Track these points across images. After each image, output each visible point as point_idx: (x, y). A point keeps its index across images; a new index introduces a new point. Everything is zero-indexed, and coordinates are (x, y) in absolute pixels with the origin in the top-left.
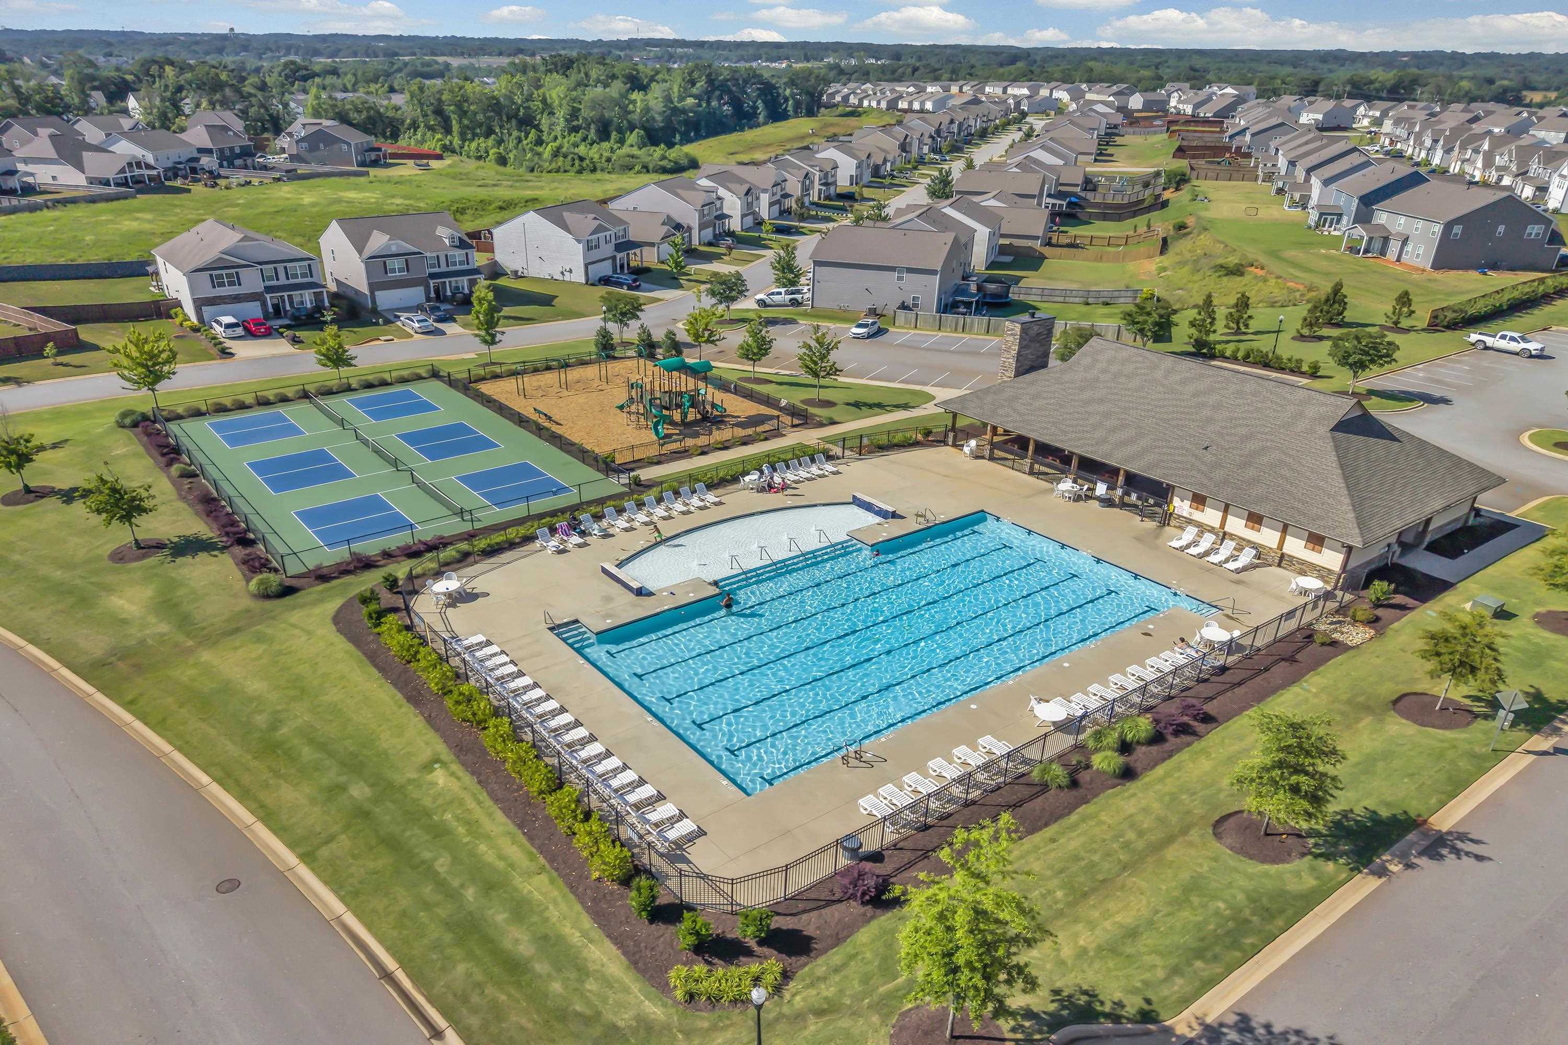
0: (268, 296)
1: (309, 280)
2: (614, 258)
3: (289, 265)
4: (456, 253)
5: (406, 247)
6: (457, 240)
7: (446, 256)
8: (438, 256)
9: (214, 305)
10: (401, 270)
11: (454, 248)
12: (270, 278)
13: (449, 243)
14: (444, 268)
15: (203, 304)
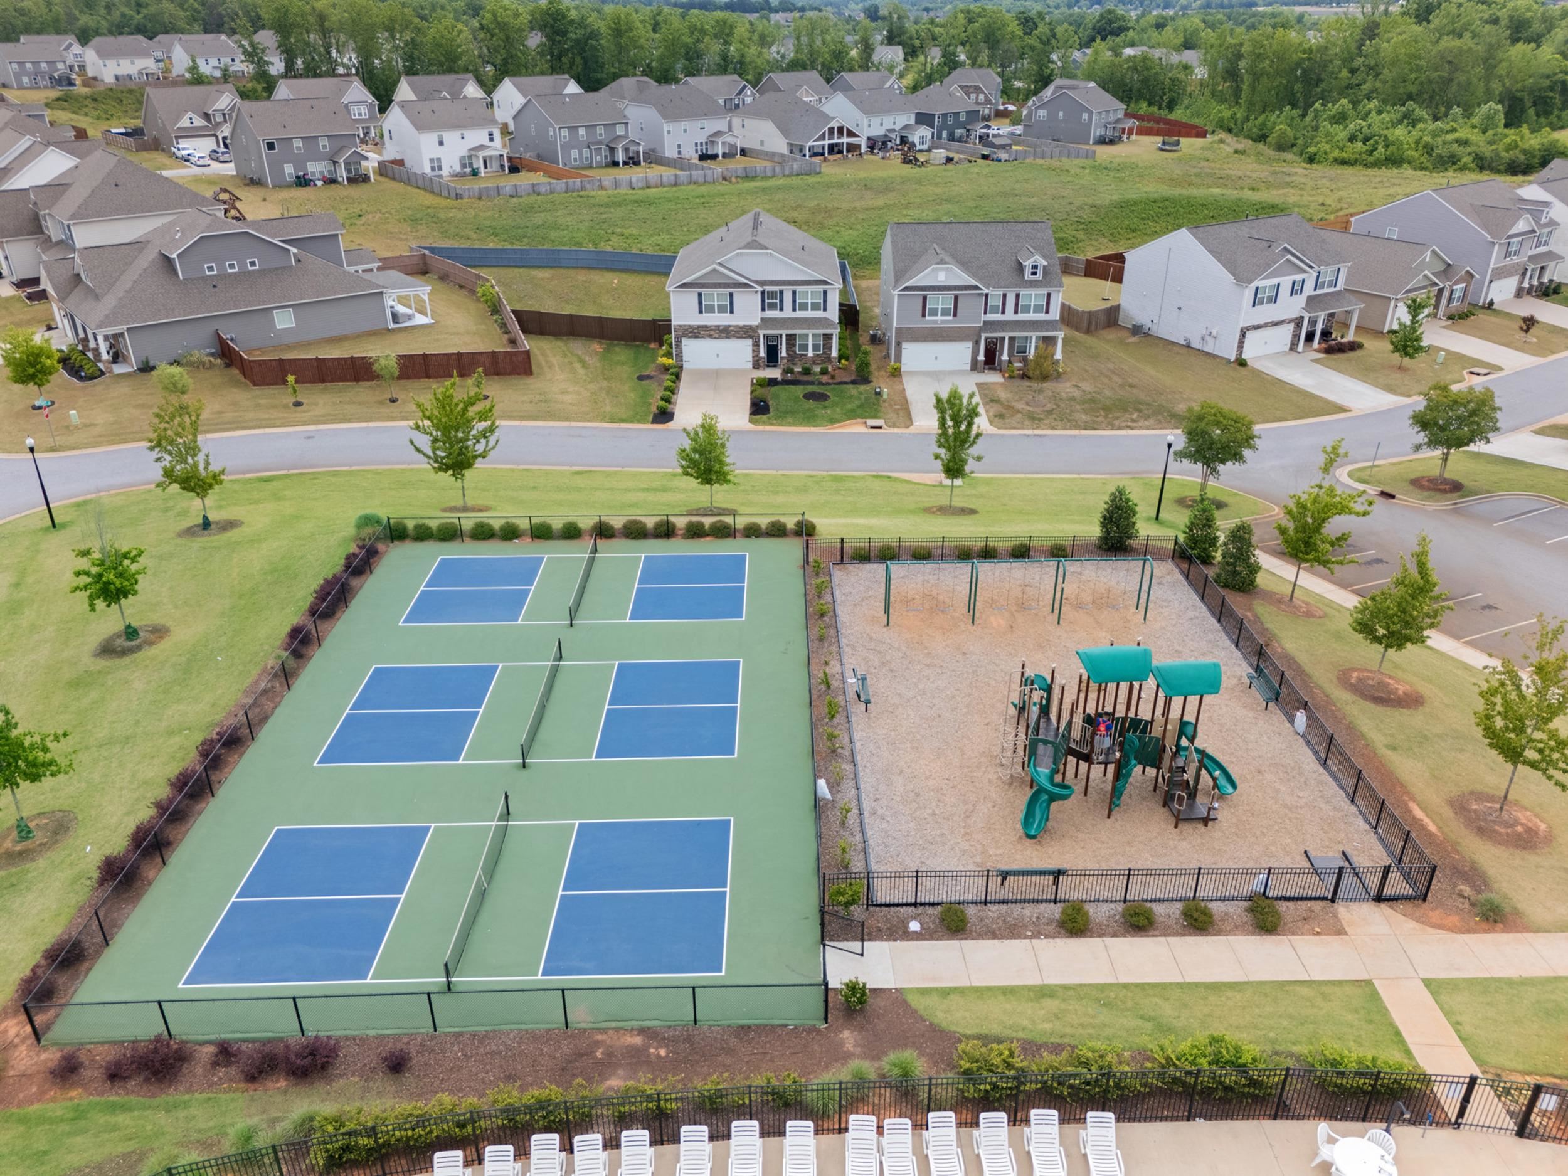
0: (761, 333)
1: (819, 314)
2: (1299, 322)
3: (798, 289)
4: (1033, 292)
5: (960, 277)
6: (1040, 271)
7: (1018, 296)
8: (1005, 296)
9: (697, 337)
10: (945, 312)
11: (1033, 284)
12: (772, 306)
13: (1028, 276)
14: (1009, 316)
15: (685, 335)
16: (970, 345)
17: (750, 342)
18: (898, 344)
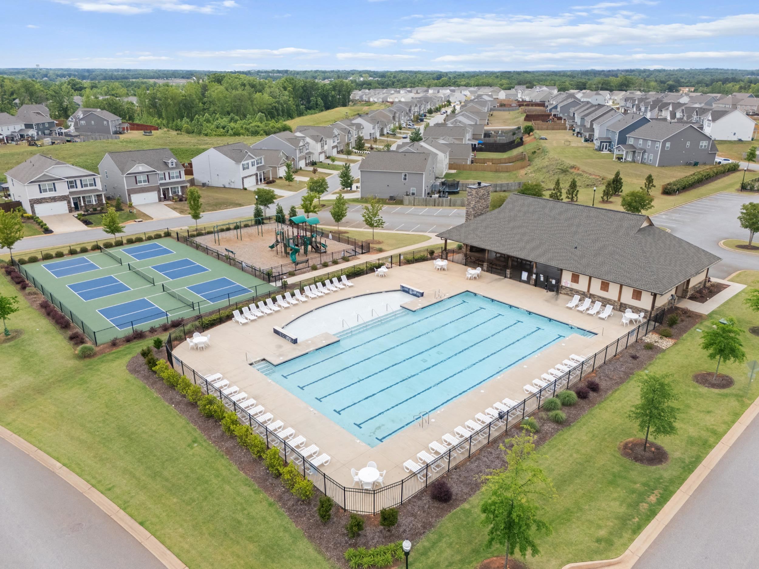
0: (71, 197)
1: (94, 188)
2: (256, 175)
3: (83, 179)
4: (174, 171)
5: (147, 168)
6: (174, 164)
7: (169, 173)
8: (164, 174)
9: (41, 203)
10: (145, 181)
11: (173, 168)
12: (72, 187)
13: (170, 166)
14: (168, 180)
15: (35, 203)
16: (156, 192)
17: (66, 202)
18: (129, 195)
